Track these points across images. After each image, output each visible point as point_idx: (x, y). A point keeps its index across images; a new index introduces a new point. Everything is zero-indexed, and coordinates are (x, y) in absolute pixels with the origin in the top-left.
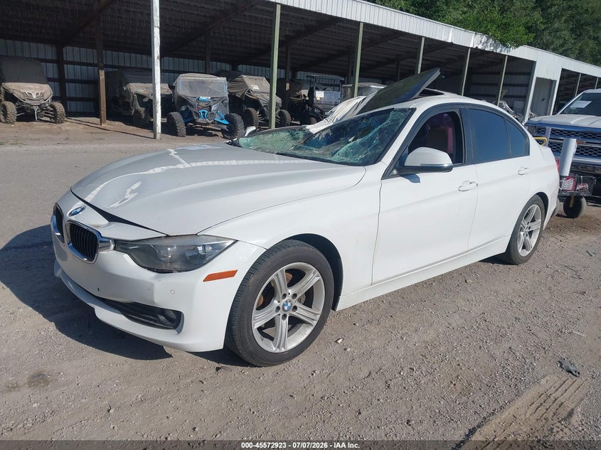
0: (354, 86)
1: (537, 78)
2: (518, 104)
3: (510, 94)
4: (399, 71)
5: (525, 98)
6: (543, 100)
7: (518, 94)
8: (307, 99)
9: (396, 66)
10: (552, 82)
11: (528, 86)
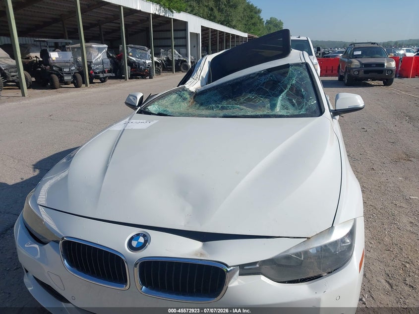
0: (82, 46)
1: (190, 33)
2: (183, 50)
3: (179, 44)
4: (102, 33)
5: (186, 46)
6: (194, 47)
7: (181, 44)
8: (41, 59)
9: (99, 29)
10: (197, 35)
11: (186, 38)
